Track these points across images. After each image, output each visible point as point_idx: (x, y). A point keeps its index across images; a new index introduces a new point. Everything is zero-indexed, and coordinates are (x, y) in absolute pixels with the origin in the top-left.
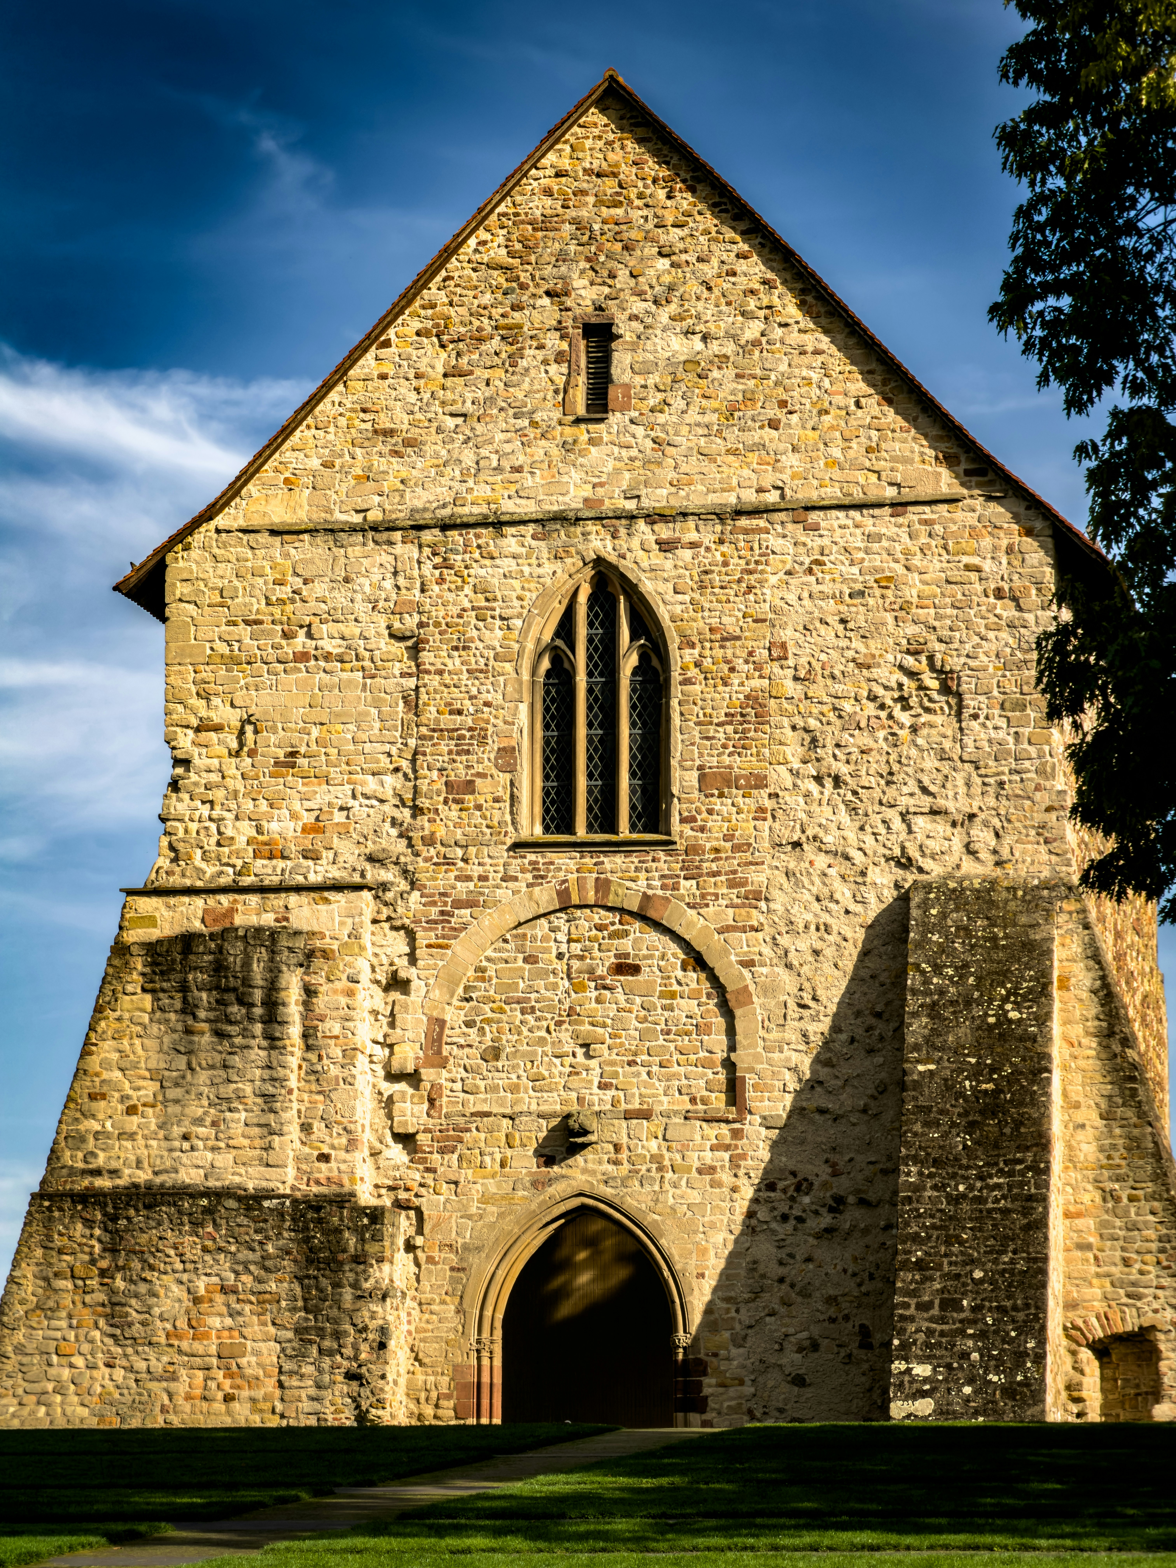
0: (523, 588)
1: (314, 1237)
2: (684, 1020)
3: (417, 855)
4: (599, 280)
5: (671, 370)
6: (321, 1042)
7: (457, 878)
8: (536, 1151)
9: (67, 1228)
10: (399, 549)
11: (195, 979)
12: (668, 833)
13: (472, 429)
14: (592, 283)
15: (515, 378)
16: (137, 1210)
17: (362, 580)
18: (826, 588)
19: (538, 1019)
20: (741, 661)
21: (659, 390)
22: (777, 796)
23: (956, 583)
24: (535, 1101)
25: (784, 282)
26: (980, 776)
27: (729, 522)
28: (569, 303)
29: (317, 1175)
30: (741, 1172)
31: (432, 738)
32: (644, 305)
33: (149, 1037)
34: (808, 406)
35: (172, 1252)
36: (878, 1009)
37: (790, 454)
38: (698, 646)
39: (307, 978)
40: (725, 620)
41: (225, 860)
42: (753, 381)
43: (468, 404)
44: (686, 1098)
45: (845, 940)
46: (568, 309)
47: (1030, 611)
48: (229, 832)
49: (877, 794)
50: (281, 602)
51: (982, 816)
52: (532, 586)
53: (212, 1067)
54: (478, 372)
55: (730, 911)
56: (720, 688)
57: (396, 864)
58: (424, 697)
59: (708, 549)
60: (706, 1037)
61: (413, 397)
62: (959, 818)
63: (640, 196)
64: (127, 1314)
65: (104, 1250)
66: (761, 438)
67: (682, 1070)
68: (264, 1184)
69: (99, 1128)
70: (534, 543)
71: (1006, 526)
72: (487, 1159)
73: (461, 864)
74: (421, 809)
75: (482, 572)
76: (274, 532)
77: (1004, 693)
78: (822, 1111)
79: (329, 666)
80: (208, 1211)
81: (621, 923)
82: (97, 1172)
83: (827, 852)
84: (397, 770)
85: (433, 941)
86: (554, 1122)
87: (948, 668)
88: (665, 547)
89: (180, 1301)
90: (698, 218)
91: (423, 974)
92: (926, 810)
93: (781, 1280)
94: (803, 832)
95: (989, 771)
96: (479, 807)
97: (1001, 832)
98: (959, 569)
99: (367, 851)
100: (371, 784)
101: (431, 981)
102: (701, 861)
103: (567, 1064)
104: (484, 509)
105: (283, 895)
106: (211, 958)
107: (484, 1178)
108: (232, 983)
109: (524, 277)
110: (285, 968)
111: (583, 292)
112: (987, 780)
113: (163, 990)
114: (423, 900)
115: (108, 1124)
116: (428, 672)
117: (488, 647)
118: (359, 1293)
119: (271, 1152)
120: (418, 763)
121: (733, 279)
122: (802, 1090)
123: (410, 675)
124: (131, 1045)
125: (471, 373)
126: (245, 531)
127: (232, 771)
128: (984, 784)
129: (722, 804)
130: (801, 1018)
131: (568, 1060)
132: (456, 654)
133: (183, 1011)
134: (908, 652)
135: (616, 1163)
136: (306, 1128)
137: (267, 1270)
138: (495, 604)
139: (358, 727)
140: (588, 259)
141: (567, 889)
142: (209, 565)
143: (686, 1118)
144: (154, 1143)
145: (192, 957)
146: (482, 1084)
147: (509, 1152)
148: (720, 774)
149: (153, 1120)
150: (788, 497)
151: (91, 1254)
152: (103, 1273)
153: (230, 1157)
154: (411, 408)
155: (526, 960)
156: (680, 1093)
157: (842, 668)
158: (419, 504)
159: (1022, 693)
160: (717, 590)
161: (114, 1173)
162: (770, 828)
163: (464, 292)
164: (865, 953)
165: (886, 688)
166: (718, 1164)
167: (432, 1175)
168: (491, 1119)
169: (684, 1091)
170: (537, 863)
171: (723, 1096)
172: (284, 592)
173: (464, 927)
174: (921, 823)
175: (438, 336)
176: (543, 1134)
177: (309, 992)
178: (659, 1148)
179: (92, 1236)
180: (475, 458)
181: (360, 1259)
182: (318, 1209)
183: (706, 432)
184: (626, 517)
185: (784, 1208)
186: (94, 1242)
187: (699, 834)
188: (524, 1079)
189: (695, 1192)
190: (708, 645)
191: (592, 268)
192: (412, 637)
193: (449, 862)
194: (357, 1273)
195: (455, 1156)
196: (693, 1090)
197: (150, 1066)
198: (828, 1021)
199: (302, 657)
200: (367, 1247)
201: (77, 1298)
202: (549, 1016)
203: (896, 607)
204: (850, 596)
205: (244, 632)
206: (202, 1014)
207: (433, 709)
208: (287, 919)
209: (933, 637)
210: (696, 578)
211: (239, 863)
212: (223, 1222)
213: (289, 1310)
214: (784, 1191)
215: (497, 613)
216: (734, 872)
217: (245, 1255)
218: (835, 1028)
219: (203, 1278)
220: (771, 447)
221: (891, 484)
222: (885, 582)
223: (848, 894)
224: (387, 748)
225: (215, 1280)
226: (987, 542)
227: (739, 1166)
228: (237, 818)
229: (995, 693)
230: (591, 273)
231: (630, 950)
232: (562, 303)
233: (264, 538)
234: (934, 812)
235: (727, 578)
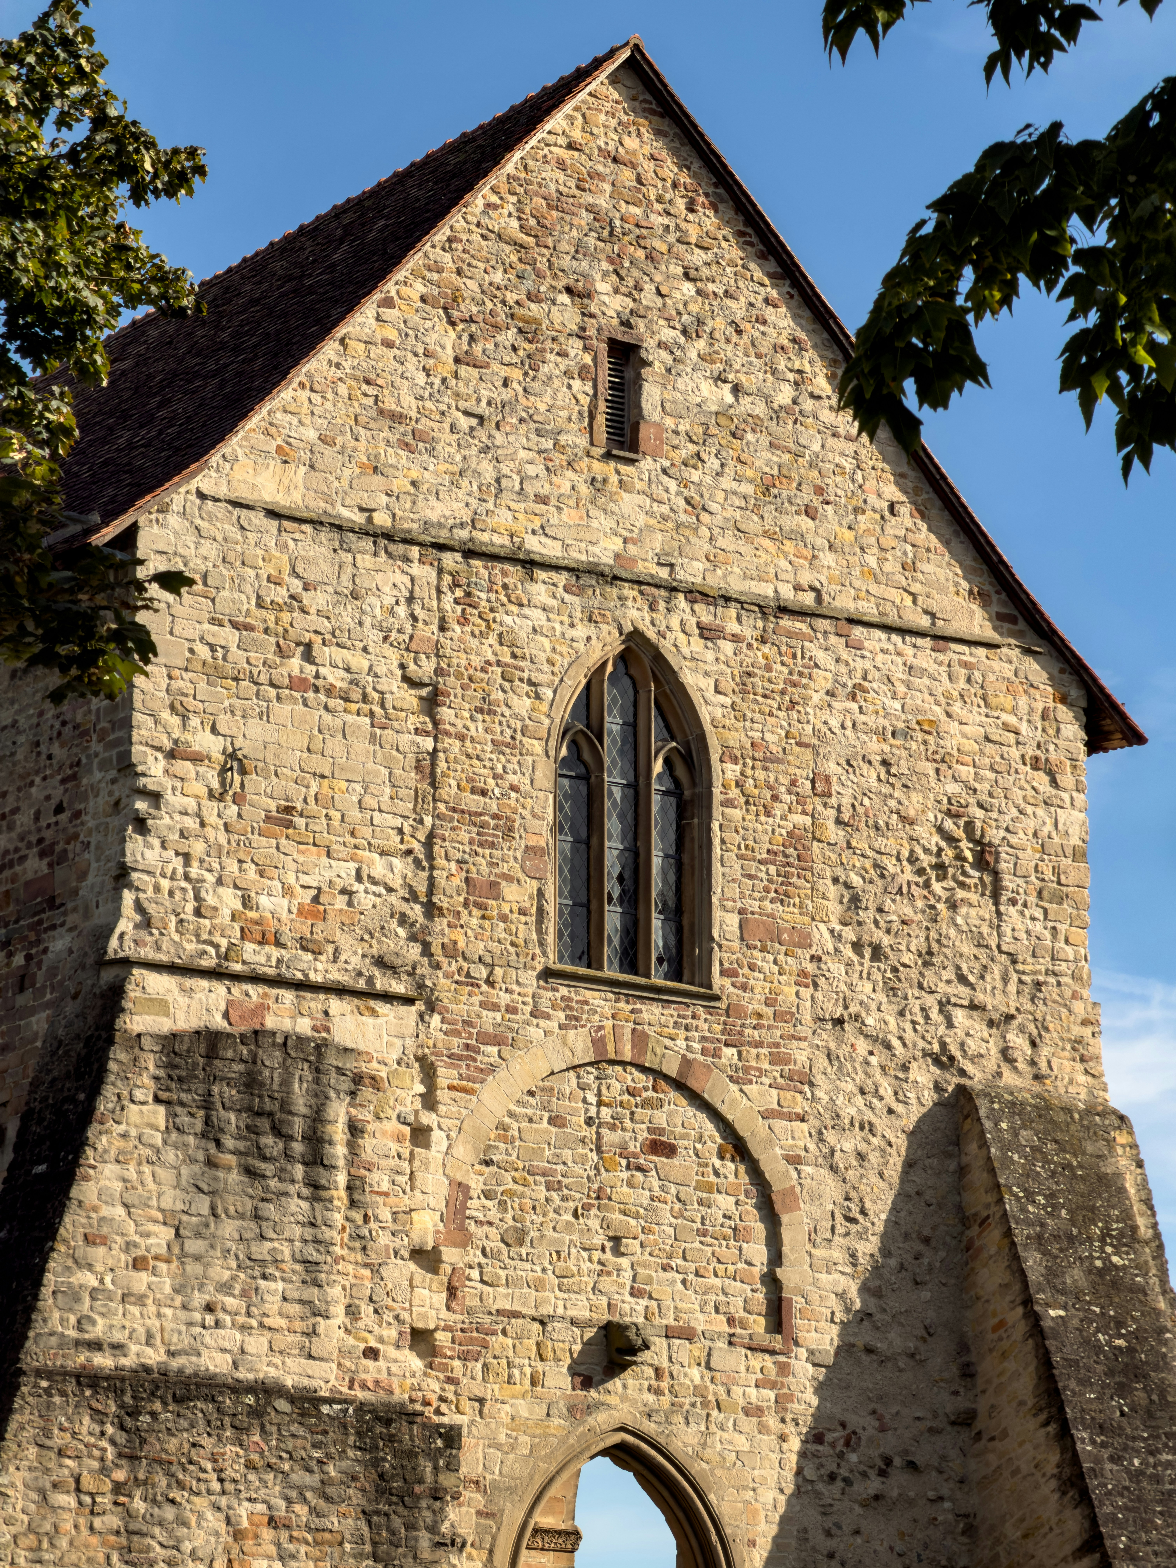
0: (554, 650)
1: (384, 1460)
2: (722, 1220)
3: (438, 967)
4: (624, 290)
5: (703, 420)
6: (368, 1198)
7: (482, 1004)
8: (570, 1368)
9: (69, 1419)
10: (416, 569)
11: (221, 1093)
12: (710, 987)
13: (490, 436)
14: (616, 291)
15: (535, 384)
16: (165, 1404)
17: (372, 599)
18: (870, 720)
19: (564, 1199)
20: (783, 789)
21: (692, 441)
22: (820, 959)
23: (994, 742)
24: (561, 1303)
25: (815, 347)
26: (1017, 972)
27: (772, 618)
28: (593, 309)
29: (363, 1376)
30: (789, 1417)
31: (452, 820)
32: (673, 333)
33: (163, 1164)
34: (843, 500)
35: (209, 1466)
36: (927, 1232)
37: (827, 552)
38: (741, 761)
39: (353, 1112)
40: (769, 737)
41: (205, 936)
42: (788, 456)
43: (483, 404)
44: (723, 1318)
45: (890, 1145)
46: (592, 316)
47: (1066, 790)
48: (210, 899)
49: (914, 974)
50: (276, 607)
51: (1020, 1019)
52: (564, 649)
53: (241, 1216)
54: (495, 366)
55: (774, 1092)
56: (763, 818)
57: (411, 974)
58: (442, 765)
59: (750, 646)
60: (745, 1245)
61: (421, 378)
62: (995, 1016)
63: (660, 199)
64: (149, 1549)
65: (120, 1455)
66: (798, 525)
67: (717, 1282)
68: (306, 1382)
69: (96, 1284)
70: (568, 597)
71: (1042, 686)
72: (516, 1372)
73: (485, 987)
74: (440, 909)
75: (508, 620)
76: (272, 514)
77: (1043, 880)
78: (869, 1350)
79: (332, 703)
80: (256, 1413)
81: (655, 1089)
82: (96, 1346)
83: (867, 1036)
84: (409, 852)
85: (456, 1082)
86: (590, 1333)
87: (986, 840)
88: (706, 634)
89: (217, 1534)
90: (724, 244)
91: (445, 1123)
92: (966, 1003)
93: (831, 1556)
94: (846, 1007)
95: (1028, 968)
96: (504, 918)
97: (1038, 1041)
98: (997, 727)
99: (375, 951)
100: (378, 867)
101: (453, 1134)
102: (743, 1026)
103: (596, 1259)
104: (505, 540)
105: (322, 996)
106: (240, 1067)
107: (513, 1397)
108: (268, 1105)
109: (542, 264)
110: (333, 1095)
111: (605, 298)
112: (1024, 978)
113: (182, 1104)
114: (445, 1027)
115: (108, 1279)
116: (447, 734)
117: (516, 716)
118: (437, 1539)
119: (314, 1339)
120: (436, 848)
121: (762, 328)
122: (849, 1322)
123: (427, 734)
124: (139, 1173)
125: (487, 366)
126: (236, 504)
127: (212, 819)
128: (1021, 982)
129: (764, 959)
130: (848, 1234)
131: (596, 1255)
132: (480, 717)
133: (204, 1135)
134: (949, 813)
135: (658, 1392)
136: (352, 1311)
137: (328, 1499)
138: (523, 664)
139: (366, 788)
140: (611, 261)
141: (603, 1038)
142: (190, 539)
143: (730, 1343)
144: (168, 1312)
145: (217, 1062)
146: (502, 1274)
147: (540, 1366)
148: (763, 922)
149: (168, 1281)
150: (825, 603)
151: (102, 1459)
152: (118, 1488)
153: (264, 1341)
154: (421, 392)
155: (550, 1121)
156: (717, 1311)
157: (885, 818)
158: (434, 517)
159: (1059, 883)
160: (759, 698)
161: (118, 1348)
162: (813, 997)
163: (474, 262)
164: (909, 1165)
165: (926, 851)
166: (764, 1404)
167: (452, 1388)
168: (520, 1321)
169: (722, 1308)
170: (569, 999)
171: (762, 1320)
172: (280, 595)
173: (492, 1069)
174: (960, 1016)
175: (445, 309)
176: (577, 1348)
177: (355, 1129)
178: (702, 1377)
179: (103, 1434)
180: (494, 475)
181: (437, 1494)
182: (388, 1422)
183: (743, 504)
184: (665, 588)
185: (832, 1466)
186: (104, 1444)
187: (740, 992)
188: (550, 1272)
189: (743, 1438)
190: (750, 762)
191: (616, 272)
192: (427, 685)
193: (471, 981)
194: (434, 1512)
195: (479, 1365)
196: (732, 1309)
197: (163, 1205)
198: (875, 1240)
199: (298, 684)
200: (441, 1478)
201: (82, 1521)
202: (578, 1196)
203: (938, 757)
204: (893, 734)
205: (228, 636)
206: (229, 1143)
207: (454, 783)
208: (327, 1030)
209: (972, 801)
210: (738, 679)
211: (224, 943)
212: (274, 1429)
213: (355, 1557)
214: (833, 1445)
215: (525, 675)
216: (777, 1045)
217: (300, 1477)
218: (885, 1251)
219: (246, 1504)
220: (810, 538)
221: (926, 612)
222: (928, 727)
223: (890, 1091)
224: (398, 822)
225: (261, 1507)
226: (1023, 702)
227: (785, 1409)
228: (220, 882)
229: (1033, 878)
230: (614, 278)
231: (665, 1125)
232: (584, 306)
233: (257, 519)
234: (973, 1007)
235: (771, 686)
